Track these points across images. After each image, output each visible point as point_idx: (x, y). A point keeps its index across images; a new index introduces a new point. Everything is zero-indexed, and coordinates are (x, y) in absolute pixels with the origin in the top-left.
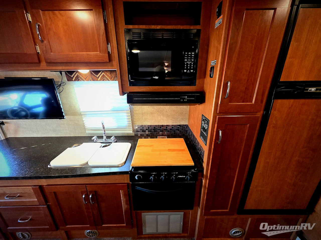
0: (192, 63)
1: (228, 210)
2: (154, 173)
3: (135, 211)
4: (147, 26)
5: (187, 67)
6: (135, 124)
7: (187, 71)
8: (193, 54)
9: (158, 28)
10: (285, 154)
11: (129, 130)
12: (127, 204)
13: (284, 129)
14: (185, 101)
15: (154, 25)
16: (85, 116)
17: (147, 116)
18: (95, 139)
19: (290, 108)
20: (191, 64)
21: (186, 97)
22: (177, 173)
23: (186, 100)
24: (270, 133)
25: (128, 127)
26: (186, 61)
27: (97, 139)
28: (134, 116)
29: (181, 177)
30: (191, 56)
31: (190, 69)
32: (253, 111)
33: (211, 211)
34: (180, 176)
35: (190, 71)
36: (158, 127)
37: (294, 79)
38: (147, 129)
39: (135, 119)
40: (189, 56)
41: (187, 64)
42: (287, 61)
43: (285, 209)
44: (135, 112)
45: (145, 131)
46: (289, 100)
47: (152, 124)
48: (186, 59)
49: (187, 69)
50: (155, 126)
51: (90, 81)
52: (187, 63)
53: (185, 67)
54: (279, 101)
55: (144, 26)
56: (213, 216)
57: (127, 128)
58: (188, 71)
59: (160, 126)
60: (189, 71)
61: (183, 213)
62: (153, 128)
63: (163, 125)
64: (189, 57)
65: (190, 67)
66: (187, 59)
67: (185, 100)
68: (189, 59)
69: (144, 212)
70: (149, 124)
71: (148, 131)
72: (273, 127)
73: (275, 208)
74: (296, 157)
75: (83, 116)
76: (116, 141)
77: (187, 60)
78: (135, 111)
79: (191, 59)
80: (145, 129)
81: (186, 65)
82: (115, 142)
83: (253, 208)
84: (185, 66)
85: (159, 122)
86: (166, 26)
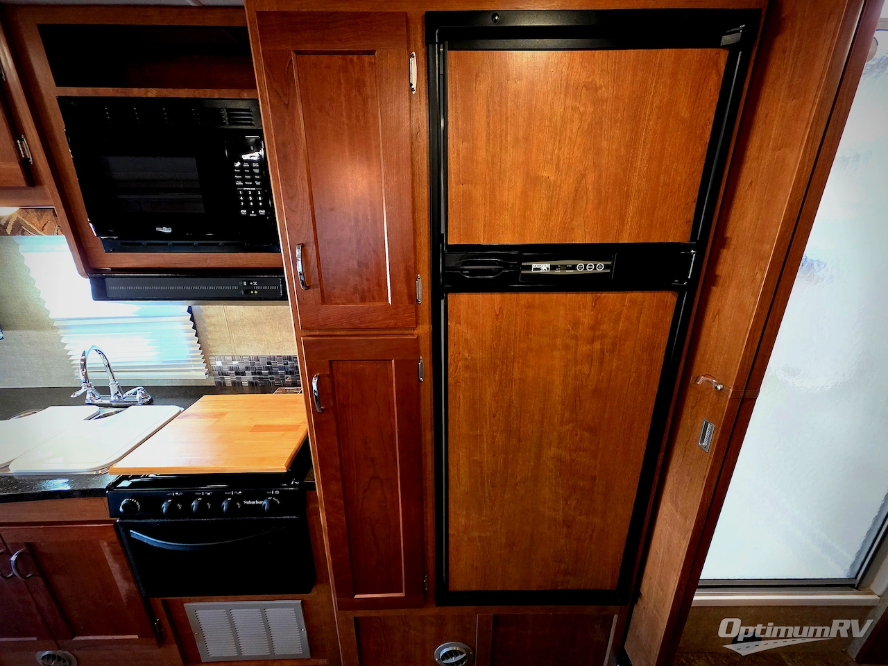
0: (257, 191)
1: (402, 595)
2: (177, 493)
3: (161, 598)
4: (120, 89)
5: (247, 201)
6: (214, 354)
7: (249, 212)
8: (256, 168)
9: (150, 95)
10: (519, 440)
11: (196, 370)
12: (126, 579)
13: (498, 373)
14: (254, 293)
15: (139, 86)
16: (67, 331)
17: (244, 331)
18: (88, 396)
19: (497, 316)
20: (255, 194)
21: (255, 283)
22: (240, 492)
23: (256, 292)
24: (463, 385)
25: (194, 361)
26: (240, 186)
27: (94, 395)
28: (206, 331)
29: (254, 503)
30: (252, 174)
31: (256, 208)
32: (396, 324)
33: (357, 596)
34: (249, 502)
35: (256, 212)
36: (279, 362)
37: (486, 240)
38: (247, 369)
39: (212, 339)
40: (246, 171)
41: (246, 194)
42: (454, 190)
43: (559, 588)
44: (207, 320)
45: (244, 374)
46: (488, 296)
47: (260, 354)
48: (239, 180)
49: (249, 210)
50: (270, 358)
51: (56, 236)
52: (242, 191)
53: (241, 201)
54: (464, 298)
55: (110, 89)
56: (373, 609)
57: (190, 366)
58: (253, 214)
59: (284, 358)
60: (253, 212)
61: (300, 601)
62: (263, 364)
63: (290, 357)
64: (247, 174)
65: (256, 201)
66: (243, 180)
67: (252, 292)
68: (248, 180)
69: (190, 601)
70: (253, 354)
71: (251, 372)
72: (467, 367)
73: (533, 587)
74: (552, 449)
75: (60, 332)
76: (148, 400)
77: (243, 182)
78: (208, 317)
79: (253, 180)
80: (242, 367)
81: (242, 195)
82: (144, 404)
83: (474, 588)
84: (241, 198)
85: (279, 348)
86: (171, 90)
